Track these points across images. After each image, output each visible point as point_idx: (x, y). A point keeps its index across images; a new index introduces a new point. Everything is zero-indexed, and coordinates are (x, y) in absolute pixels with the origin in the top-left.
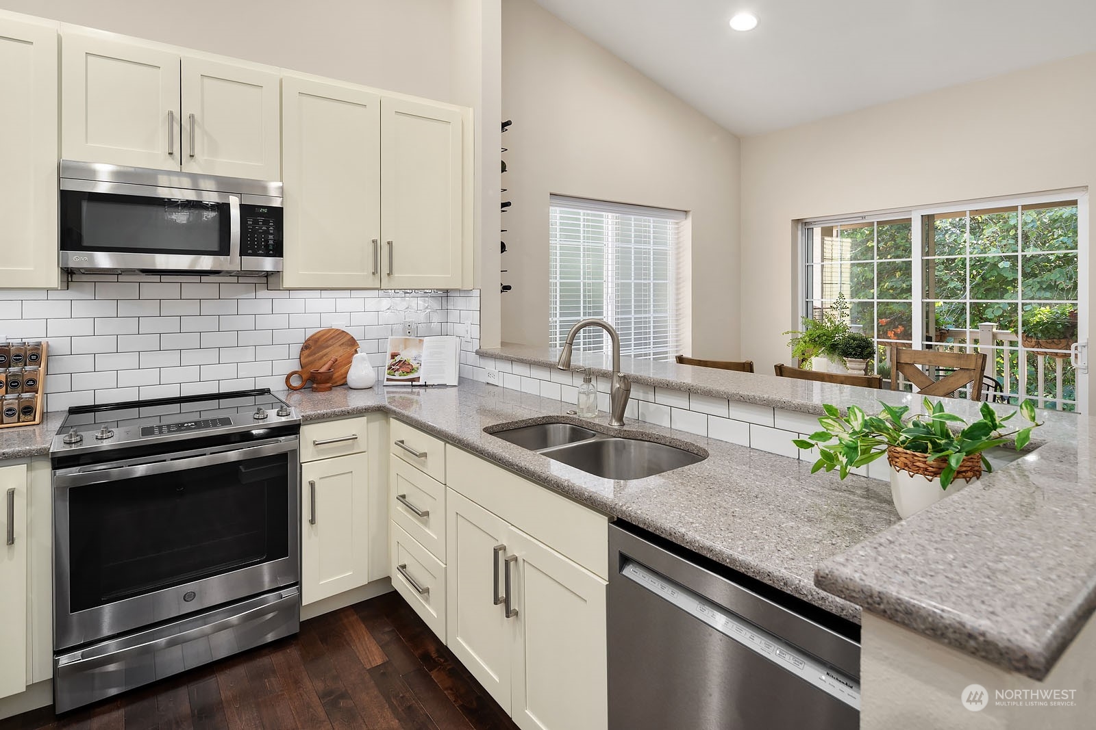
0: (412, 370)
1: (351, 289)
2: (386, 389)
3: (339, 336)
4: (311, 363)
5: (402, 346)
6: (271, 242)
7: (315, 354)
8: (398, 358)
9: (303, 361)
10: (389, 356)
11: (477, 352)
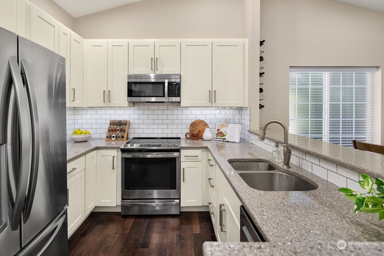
0: (224, 136)
1: (206, 107)
2: (216, 141)
3: (202, 122)
4: (193, 130)
5: (221, 127)
6: (177, 93)
7: (194, 128)
8: (219, 131)
9: (191, 130)
10: (217, 130)
11: (248, 131)
